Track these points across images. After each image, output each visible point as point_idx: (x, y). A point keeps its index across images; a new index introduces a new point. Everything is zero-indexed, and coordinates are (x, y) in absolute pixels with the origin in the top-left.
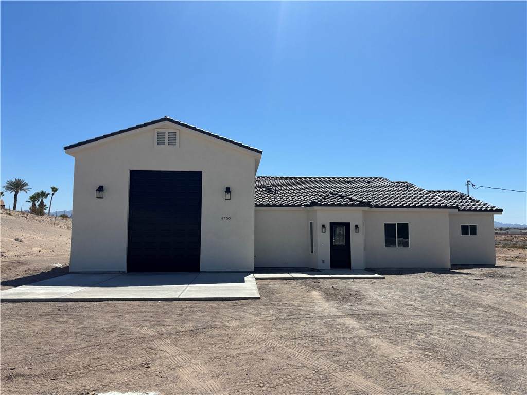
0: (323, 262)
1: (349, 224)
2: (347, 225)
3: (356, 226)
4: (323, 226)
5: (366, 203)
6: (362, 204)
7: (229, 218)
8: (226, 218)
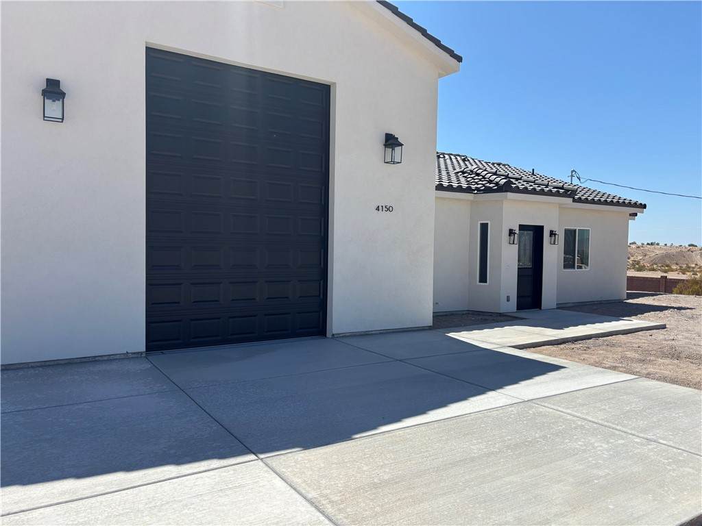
0: (508, 299)
2: (541, 230)
3: (552, 233)
4: (511, 232)
7: (391, 208)
8: (384, 209)
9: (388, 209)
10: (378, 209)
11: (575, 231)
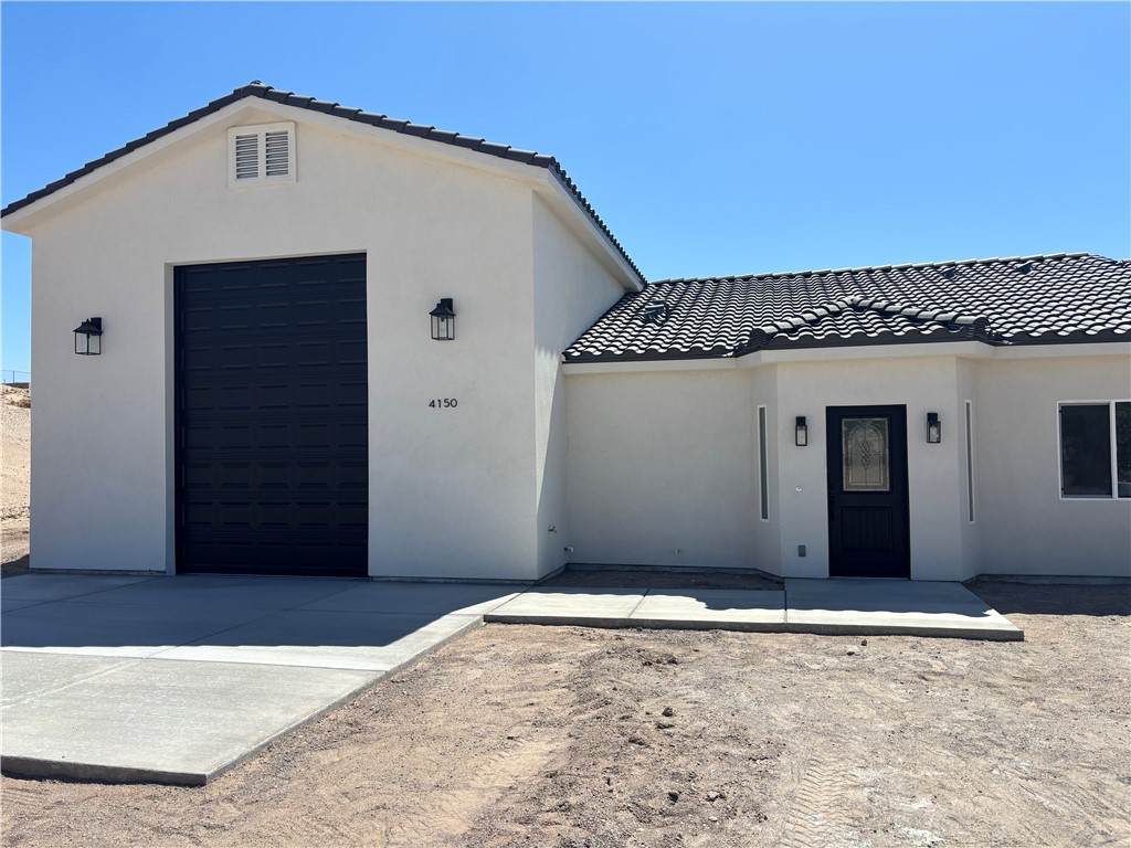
0: (802, 552)
1: (902, 409)
2: (894, 417)
3: (933, 419)
4: (801, 422)
5: (967, 326)
6: (950, 331)
7: (454, 403)
8: (443, 404)
9: (451, 403)
10: (432, 404)
11: (1107, 407)
